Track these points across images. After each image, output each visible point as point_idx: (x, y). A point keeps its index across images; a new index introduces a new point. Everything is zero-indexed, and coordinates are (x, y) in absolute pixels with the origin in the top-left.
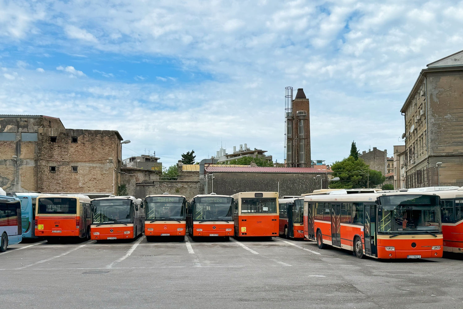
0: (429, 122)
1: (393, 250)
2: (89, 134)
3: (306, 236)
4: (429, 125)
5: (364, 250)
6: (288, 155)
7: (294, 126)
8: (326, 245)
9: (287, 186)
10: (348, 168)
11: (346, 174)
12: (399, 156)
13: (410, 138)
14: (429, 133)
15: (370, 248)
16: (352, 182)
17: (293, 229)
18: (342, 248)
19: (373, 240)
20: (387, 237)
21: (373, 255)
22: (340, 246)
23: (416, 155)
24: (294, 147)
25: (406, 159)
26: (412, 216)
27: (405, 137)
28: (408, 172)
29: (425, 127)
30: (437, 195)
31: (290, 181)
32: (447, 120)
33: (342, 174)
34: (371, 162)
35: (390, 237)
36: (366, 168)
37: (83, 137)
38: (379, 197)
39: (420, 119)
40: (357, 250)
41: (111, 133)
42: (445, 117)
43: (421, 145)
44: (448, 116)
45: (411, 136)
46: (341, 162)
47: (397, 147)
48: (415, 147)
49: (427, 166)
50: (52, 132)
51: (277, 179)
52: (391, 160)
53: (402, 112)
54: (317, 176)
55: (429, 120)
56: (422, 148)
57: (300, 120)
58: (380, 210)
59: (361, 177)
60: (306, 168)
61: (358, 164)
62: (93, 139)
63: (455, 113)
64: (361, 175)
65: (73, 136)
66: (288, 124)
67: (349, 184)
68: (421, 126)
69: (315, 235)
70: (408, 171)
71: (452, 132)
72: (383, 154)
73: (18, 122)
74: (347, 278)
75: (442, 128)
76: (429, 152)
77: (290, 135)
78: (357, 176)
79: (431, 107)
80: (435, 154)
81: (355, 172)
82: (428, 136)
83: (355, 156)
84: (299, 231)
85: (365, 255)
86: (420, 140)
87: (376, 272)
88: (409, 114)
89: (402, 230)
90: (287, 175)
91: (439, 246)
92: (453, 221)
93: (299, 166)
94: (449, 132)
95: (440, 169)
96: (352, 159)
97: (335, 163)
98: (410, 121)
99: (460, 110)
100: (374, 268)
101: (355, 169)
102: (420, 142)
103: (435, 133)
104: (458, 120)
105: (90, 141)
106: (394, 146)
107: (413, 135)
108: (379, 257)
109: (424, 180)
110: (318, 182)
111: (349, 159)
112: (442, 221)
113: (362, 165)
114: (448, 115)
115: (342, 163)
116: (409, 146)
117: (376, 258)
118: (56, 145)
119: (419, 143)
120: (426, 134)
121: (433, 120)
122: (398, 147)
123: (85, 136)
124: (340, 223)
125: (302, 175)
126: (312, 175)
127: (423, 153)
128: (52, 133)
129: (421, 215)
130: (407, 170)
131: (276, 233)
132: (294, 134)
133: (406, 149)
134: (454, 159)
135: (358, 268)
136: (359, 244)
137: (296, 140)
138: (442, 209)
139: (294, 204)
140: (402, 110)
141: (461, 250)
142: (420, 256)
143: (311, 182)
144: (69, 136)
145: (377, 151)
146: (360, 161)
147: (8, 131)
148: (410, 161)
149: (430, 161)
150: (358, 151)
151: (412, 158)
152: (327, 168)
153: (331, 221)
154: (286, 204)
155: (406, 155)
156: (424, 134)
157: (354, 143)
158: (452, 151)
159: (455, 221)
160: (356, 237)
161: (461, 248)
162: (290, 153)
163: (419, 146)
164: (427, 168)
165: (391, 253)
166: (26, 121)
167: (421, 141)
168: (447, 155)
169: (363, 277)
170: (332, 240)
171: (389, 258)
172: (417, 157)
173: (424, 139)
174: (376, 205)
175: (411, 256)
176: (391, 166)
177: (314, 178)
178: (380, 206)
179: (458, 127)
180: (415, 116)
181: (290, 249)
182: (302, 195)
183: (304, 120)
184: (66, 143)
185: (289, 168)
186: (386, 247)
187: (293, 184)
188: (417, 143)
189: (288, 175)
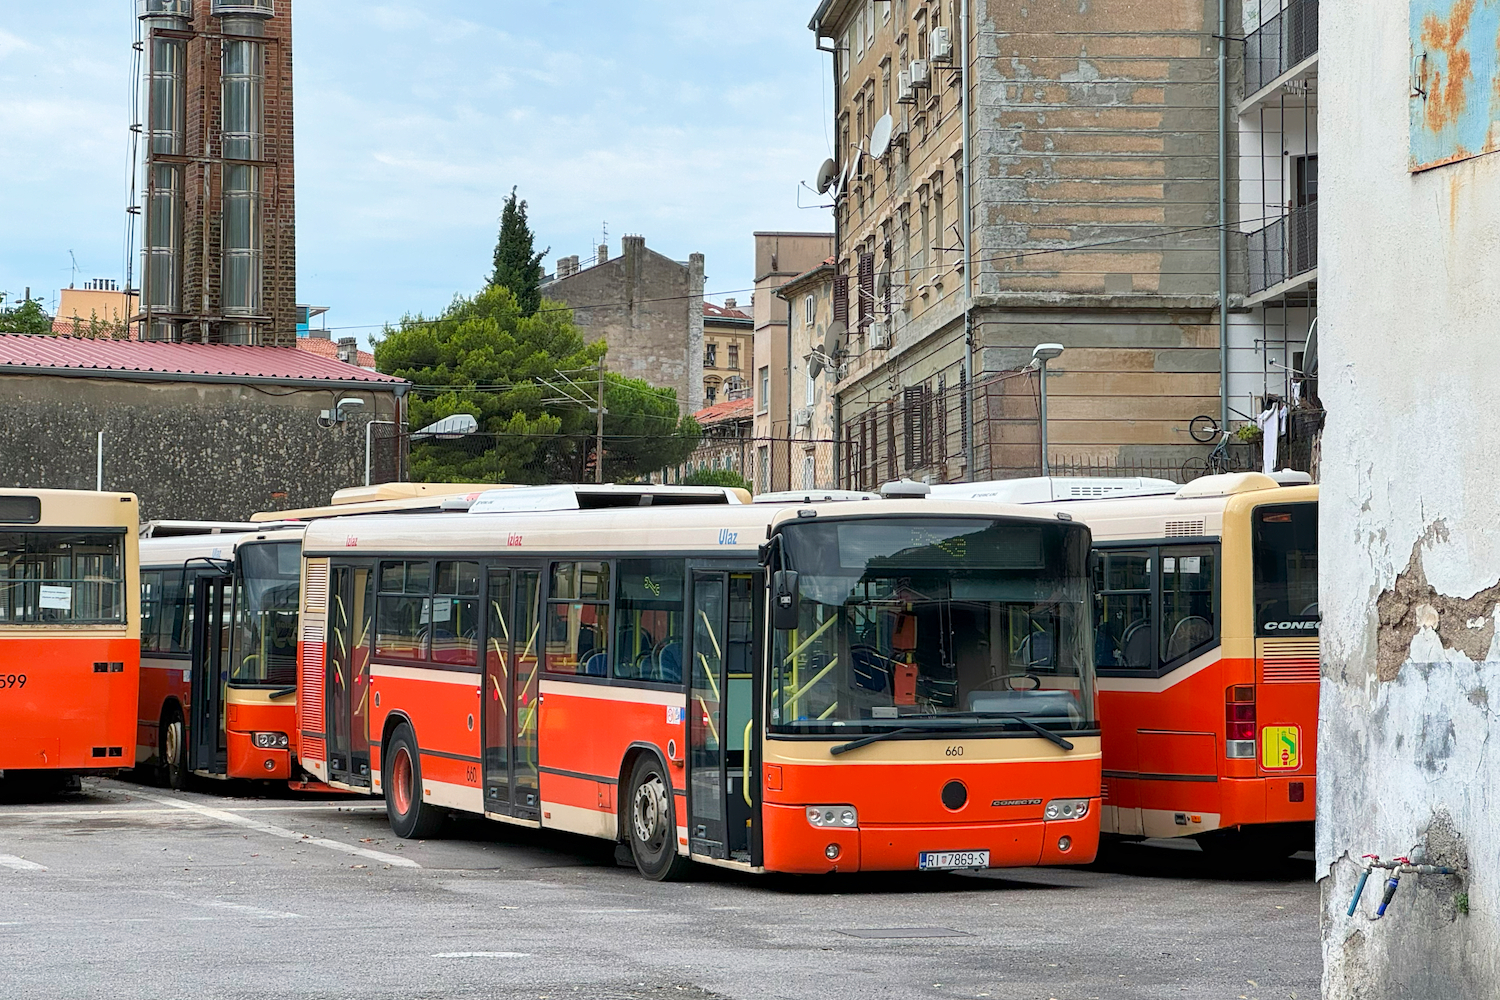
0: (976, 100)
1: (849, 822)
3: (308, 764)
4: (978, 117)
5: (682, 832)
6: (153, 265)
7: (194, 81)
8: (444, 813)
9: (155, 463)
10: (476, 358)
11: (468, 396)
12: (788, 294)
13: (867, 192)
14: (978, 165)
15: (716, 814)
16: (501, 448)
17: (223, 726)
18: (546, 823)
19: (737, 774)
20: (816, 754)
21: (733, 854)
22: (536, 816)
23: (899, 296)
24: (191, 214)
25: (841, 314)
26: (947, 633)
27: (836, 184)
28: (850, 398)
29: (953, 134)
30: (1076, 519)
31: (171, 427)
32: (1074, 98)
33: (440, 398)
34: (610, 330)
35: (835, 752)
36: (591, 366)
38: (781, 528)
39: (927, 84)
40: (643, 832)
42: (1065, 78)
43: (932, 235)
44: (1083, 75)
45: (870, 177)
46: (437, 322)
47: (774, 240)
48: (895, 248)
49: (967, 360)
51: (92, 417)
52: (734, 323)
53: (821, 34)
54: (344, 401)
55: (977, 92)
56: (932, 254)
57: (235, 40)
58: (786, 600)
59: (558, 421)
60: (268, 351)
61: (538, 341)
63: (1120, 60)
64: (554, 411)
66: (157, 63)
67: (483, 461)
68: (932, 126)
69: (376, 753)
70: (852, 387)
71: (1101, 167)
72: (681, 280)
74: (644, 957)
75: (1050, 145)
76: (978, 280)
77: (167, 134)
78: (533, 414)
79: (988, 15)
80: (1008, 295)
81: (521, 386)
82: (970, 186)
83: (525, 286)
84: (263, 738)
85: (688, 859)
86: (925, 207)
87: (779, 934)
88: (860, 48)
89: (892, 712)
90: (154, 388)
91: (1083, 803)
92: (1149, 667)
93: (220, 334)
94: (1084, 166)
95: (1051, 384)
96: (500, 303)
97: (398, 329)
98: (866, 86)
99: (1144, 39)
100: (762, 919)
101: (518, 371)
102: (926, 221)
103: (1012, 170)
104: (1130, 100)
106: (757, 235)
107: (881, 174)
108: (771, 863)
109: (942, 448)
110: (349, 439)
111: (483, 307)
112: (1097, 667)
113: (566, 346)
114: (1084, 66)
115: (445, 328)
116: (857, 242)
117: (754, 870)
119: (916, 222)
120: (960, 174)
121: (999, 93)
122: (782, 240)
124: (540, 677)
125: (252, 392)
126: (309, 394)
127: (939, 286)
129: (988, 632)
130: (843, 385)
131: (117, 752)
132: (193, 126)
133: (842, 258)
134: (1108, 329)
135: (674, 918)
136: (652, 800)
137: (207, 169)
138: (1099, 596)
139: (239, 567)
140: (818, 16)
141: (1190, 824)
142: (987, 854)
143: (306, 440)
145: (647, 258)
146: (549, 320)
148: (861, 332)
149: (981, 333)
150: (540, 257)
151: (873, 313)
152: (344, 354)
153: (479, 667)
154: (185, 568)
155: (841, 293)
156: (950, 171)
157: (518, 203)
158: (1102, 283)
159: (1161, 664)
160: (633, 757)
161: (1188, 814)
162: (168, 250)
163: (917, 243)
164: (963, 374)
165: (838, 838)
167: (933, 212)
168: (1075, 304)
169: (725, 953)
170: (485, 781)
171: (824, 869)
172: (907, 310)
173: (946, 199)
174: (763, 574)
175: (941, 855)
176: (722, 358)
177: (325, 414)
178: (785, 579)
179: (1135, 141)
180: (896, 61)
181: (228, 843)
182: (255, 517)
183: (257, 41)
185: (158, 349)
186: (809, 809)
187: (194, 447)
188: (906, 225)
189: (163, 388)
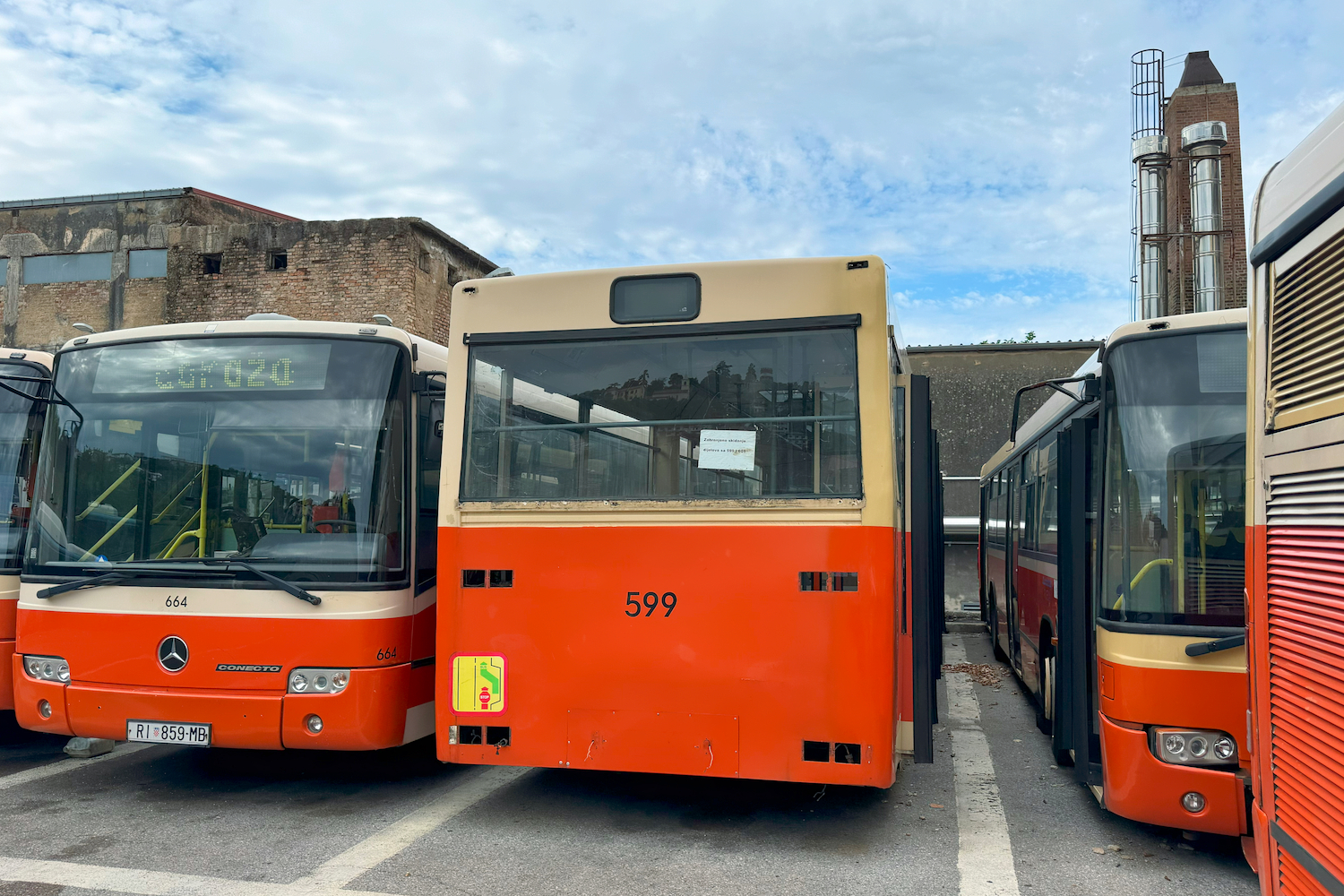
2: (323, 236)
24: (1172, 274)
37: (305, 247)
41: (397, 227)
50: (209, 238)
62: (334, 254)
65: (270, 245)
73: (119, 216)
105: (328, 261)
118: (219, 281)
123: (312, 245)
128: (209, 243)
144: (260, 247)
147: (91, 250)
166: (140, 211)
183: (1214, 158)
184: (250, 275)
